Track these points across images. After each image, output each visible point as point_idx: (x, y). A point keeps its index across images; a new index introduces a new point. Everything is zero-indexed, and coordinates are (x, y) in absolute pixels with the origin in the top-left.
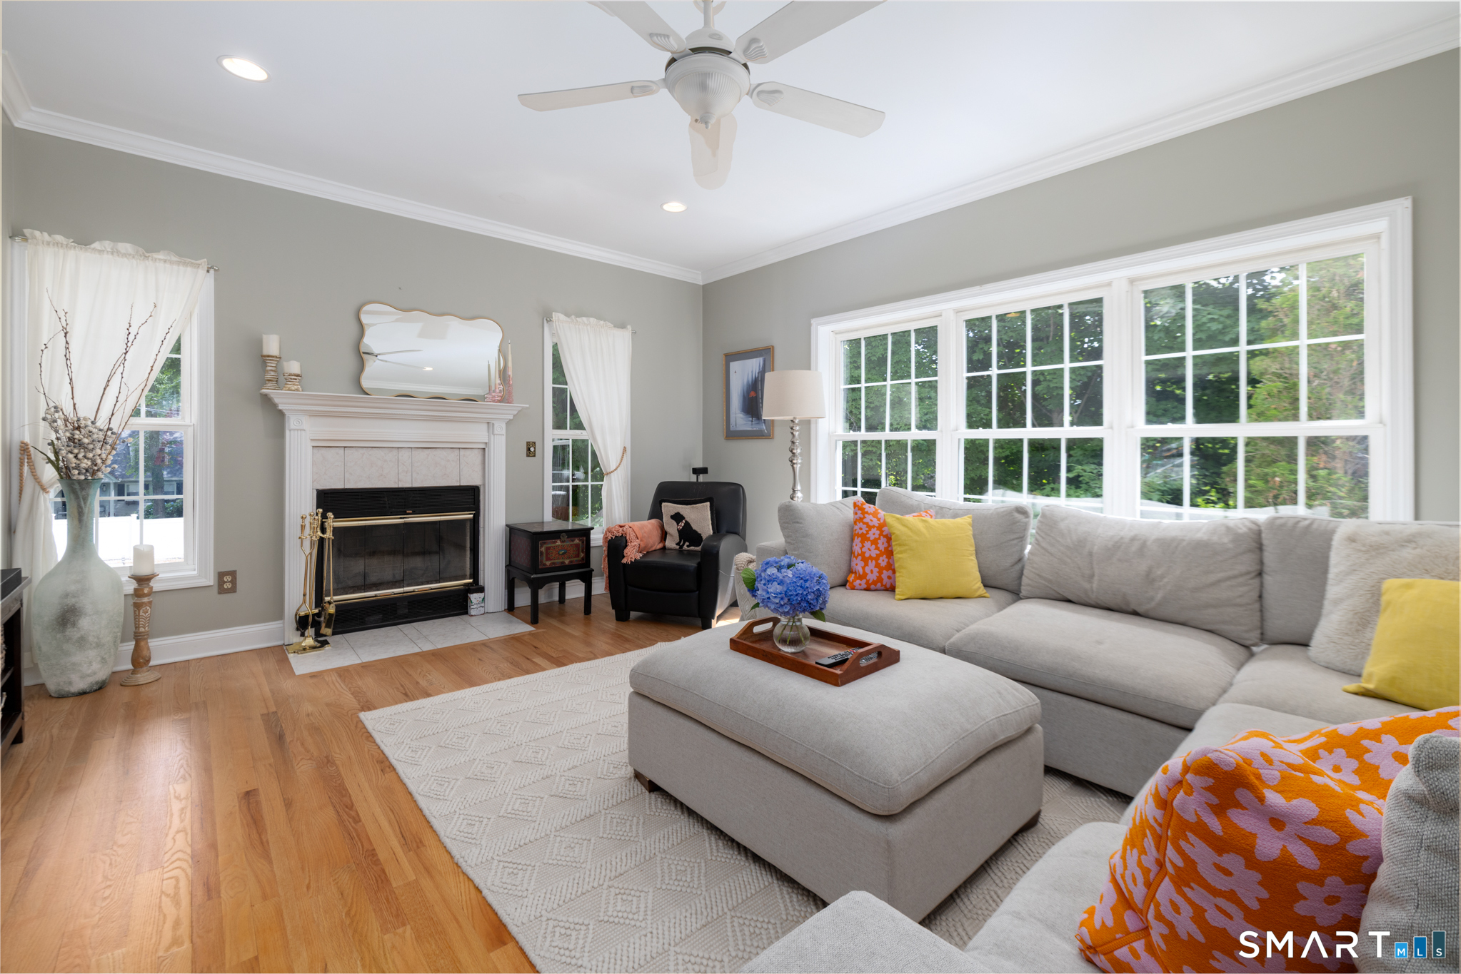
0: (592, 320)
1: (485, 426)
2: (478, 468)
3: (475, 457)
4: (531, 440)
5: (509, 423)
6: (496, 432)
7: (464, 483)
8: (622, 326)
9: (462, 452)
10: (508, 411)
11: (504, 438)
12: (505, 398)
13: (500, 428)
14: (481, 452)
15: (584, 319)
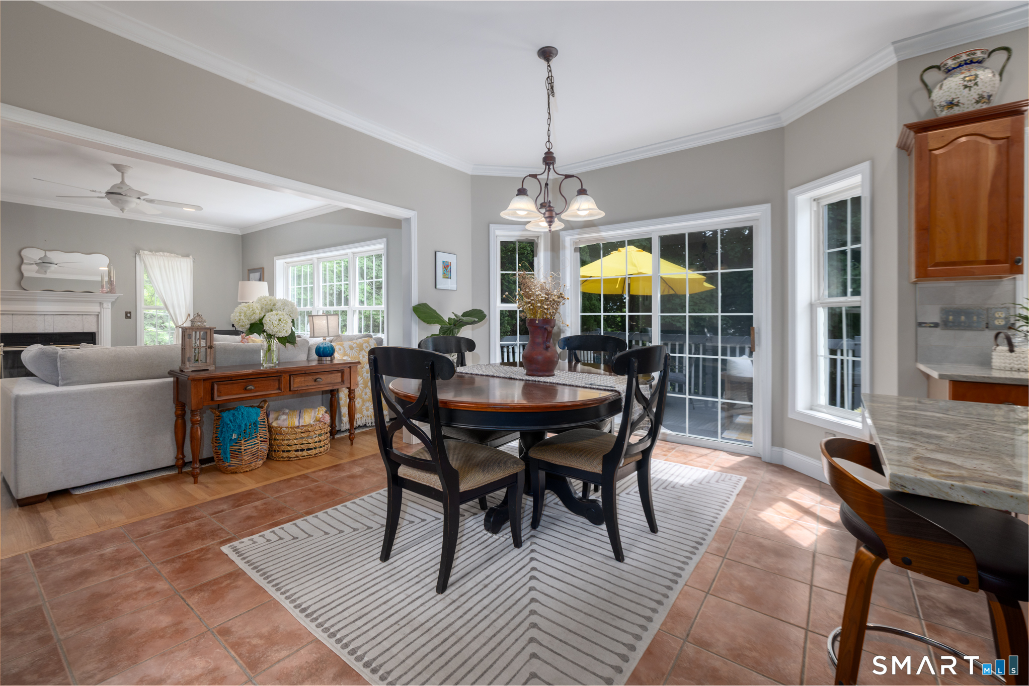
0: (165, 253)
1: (98, 304)
2: (95, 324)
3: (94, 319)
4: (128, 310)
5: (113, 304)
6: (104, 307)
7: (86, 330)
8: (187, 256)
9: (84, 317)
10: (113, 298)
11: (109, 310)
12: (112, 291)
13: (108, 306)
14: (96, 317)
15: (161, 253)
